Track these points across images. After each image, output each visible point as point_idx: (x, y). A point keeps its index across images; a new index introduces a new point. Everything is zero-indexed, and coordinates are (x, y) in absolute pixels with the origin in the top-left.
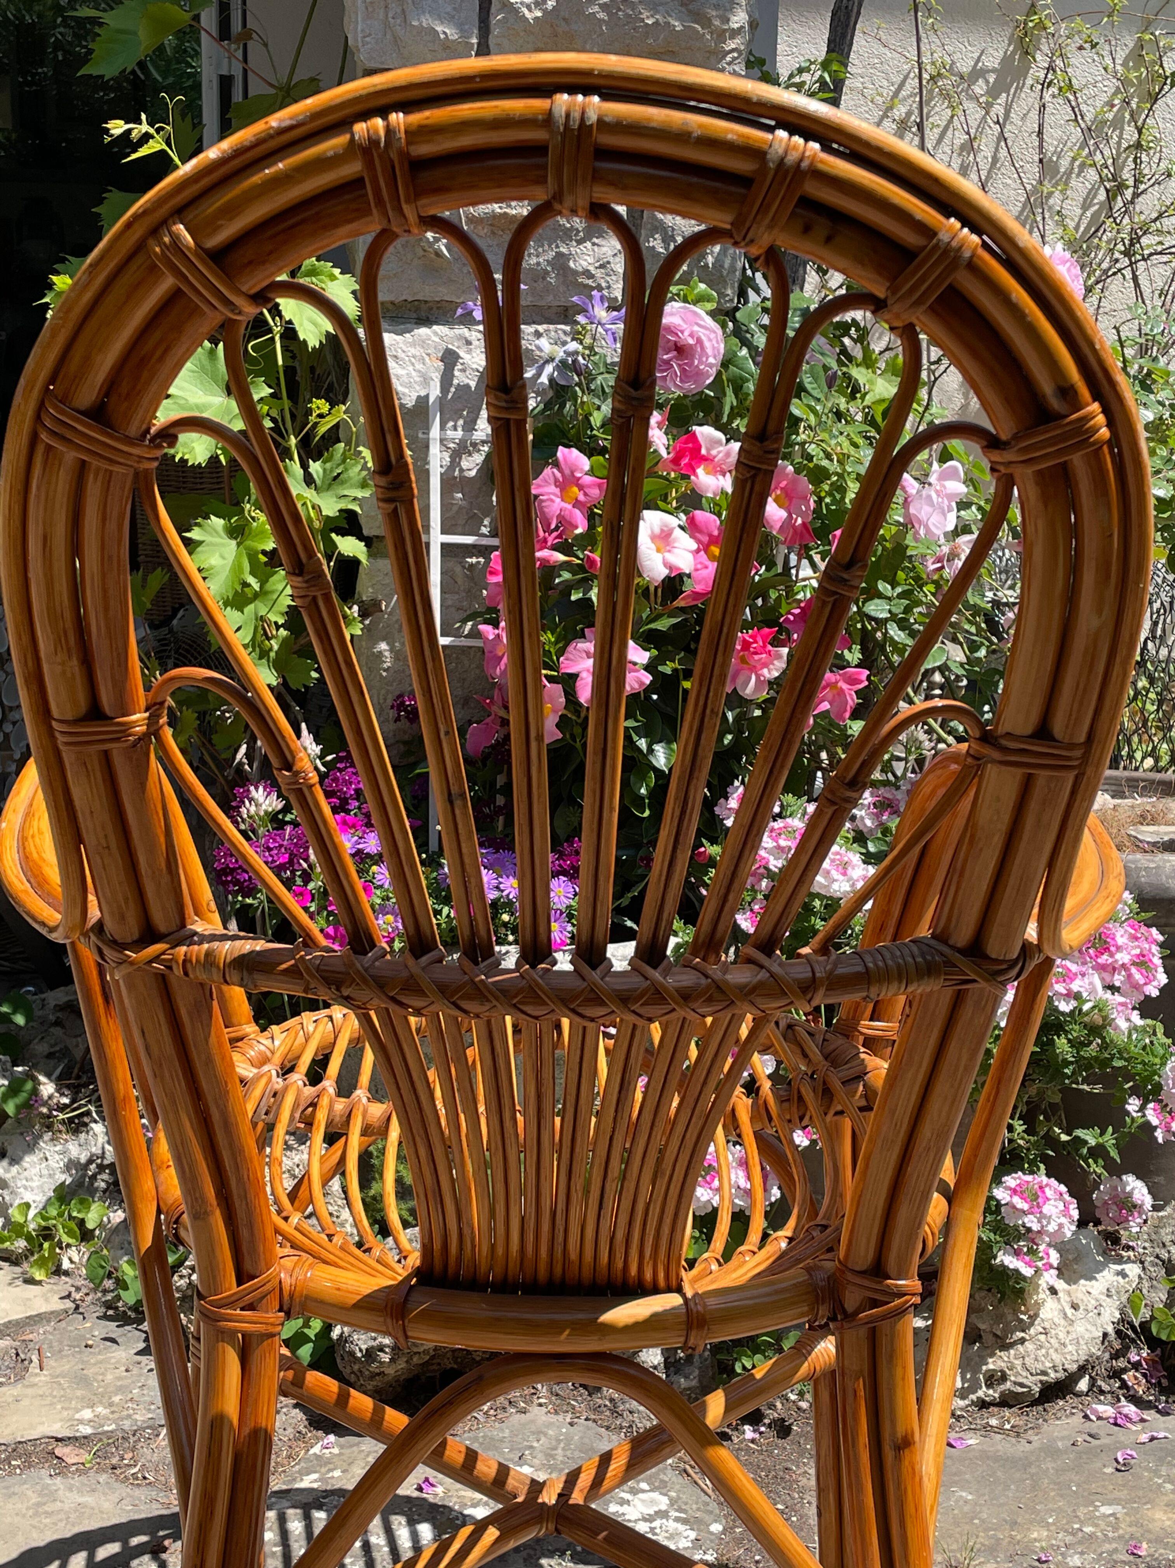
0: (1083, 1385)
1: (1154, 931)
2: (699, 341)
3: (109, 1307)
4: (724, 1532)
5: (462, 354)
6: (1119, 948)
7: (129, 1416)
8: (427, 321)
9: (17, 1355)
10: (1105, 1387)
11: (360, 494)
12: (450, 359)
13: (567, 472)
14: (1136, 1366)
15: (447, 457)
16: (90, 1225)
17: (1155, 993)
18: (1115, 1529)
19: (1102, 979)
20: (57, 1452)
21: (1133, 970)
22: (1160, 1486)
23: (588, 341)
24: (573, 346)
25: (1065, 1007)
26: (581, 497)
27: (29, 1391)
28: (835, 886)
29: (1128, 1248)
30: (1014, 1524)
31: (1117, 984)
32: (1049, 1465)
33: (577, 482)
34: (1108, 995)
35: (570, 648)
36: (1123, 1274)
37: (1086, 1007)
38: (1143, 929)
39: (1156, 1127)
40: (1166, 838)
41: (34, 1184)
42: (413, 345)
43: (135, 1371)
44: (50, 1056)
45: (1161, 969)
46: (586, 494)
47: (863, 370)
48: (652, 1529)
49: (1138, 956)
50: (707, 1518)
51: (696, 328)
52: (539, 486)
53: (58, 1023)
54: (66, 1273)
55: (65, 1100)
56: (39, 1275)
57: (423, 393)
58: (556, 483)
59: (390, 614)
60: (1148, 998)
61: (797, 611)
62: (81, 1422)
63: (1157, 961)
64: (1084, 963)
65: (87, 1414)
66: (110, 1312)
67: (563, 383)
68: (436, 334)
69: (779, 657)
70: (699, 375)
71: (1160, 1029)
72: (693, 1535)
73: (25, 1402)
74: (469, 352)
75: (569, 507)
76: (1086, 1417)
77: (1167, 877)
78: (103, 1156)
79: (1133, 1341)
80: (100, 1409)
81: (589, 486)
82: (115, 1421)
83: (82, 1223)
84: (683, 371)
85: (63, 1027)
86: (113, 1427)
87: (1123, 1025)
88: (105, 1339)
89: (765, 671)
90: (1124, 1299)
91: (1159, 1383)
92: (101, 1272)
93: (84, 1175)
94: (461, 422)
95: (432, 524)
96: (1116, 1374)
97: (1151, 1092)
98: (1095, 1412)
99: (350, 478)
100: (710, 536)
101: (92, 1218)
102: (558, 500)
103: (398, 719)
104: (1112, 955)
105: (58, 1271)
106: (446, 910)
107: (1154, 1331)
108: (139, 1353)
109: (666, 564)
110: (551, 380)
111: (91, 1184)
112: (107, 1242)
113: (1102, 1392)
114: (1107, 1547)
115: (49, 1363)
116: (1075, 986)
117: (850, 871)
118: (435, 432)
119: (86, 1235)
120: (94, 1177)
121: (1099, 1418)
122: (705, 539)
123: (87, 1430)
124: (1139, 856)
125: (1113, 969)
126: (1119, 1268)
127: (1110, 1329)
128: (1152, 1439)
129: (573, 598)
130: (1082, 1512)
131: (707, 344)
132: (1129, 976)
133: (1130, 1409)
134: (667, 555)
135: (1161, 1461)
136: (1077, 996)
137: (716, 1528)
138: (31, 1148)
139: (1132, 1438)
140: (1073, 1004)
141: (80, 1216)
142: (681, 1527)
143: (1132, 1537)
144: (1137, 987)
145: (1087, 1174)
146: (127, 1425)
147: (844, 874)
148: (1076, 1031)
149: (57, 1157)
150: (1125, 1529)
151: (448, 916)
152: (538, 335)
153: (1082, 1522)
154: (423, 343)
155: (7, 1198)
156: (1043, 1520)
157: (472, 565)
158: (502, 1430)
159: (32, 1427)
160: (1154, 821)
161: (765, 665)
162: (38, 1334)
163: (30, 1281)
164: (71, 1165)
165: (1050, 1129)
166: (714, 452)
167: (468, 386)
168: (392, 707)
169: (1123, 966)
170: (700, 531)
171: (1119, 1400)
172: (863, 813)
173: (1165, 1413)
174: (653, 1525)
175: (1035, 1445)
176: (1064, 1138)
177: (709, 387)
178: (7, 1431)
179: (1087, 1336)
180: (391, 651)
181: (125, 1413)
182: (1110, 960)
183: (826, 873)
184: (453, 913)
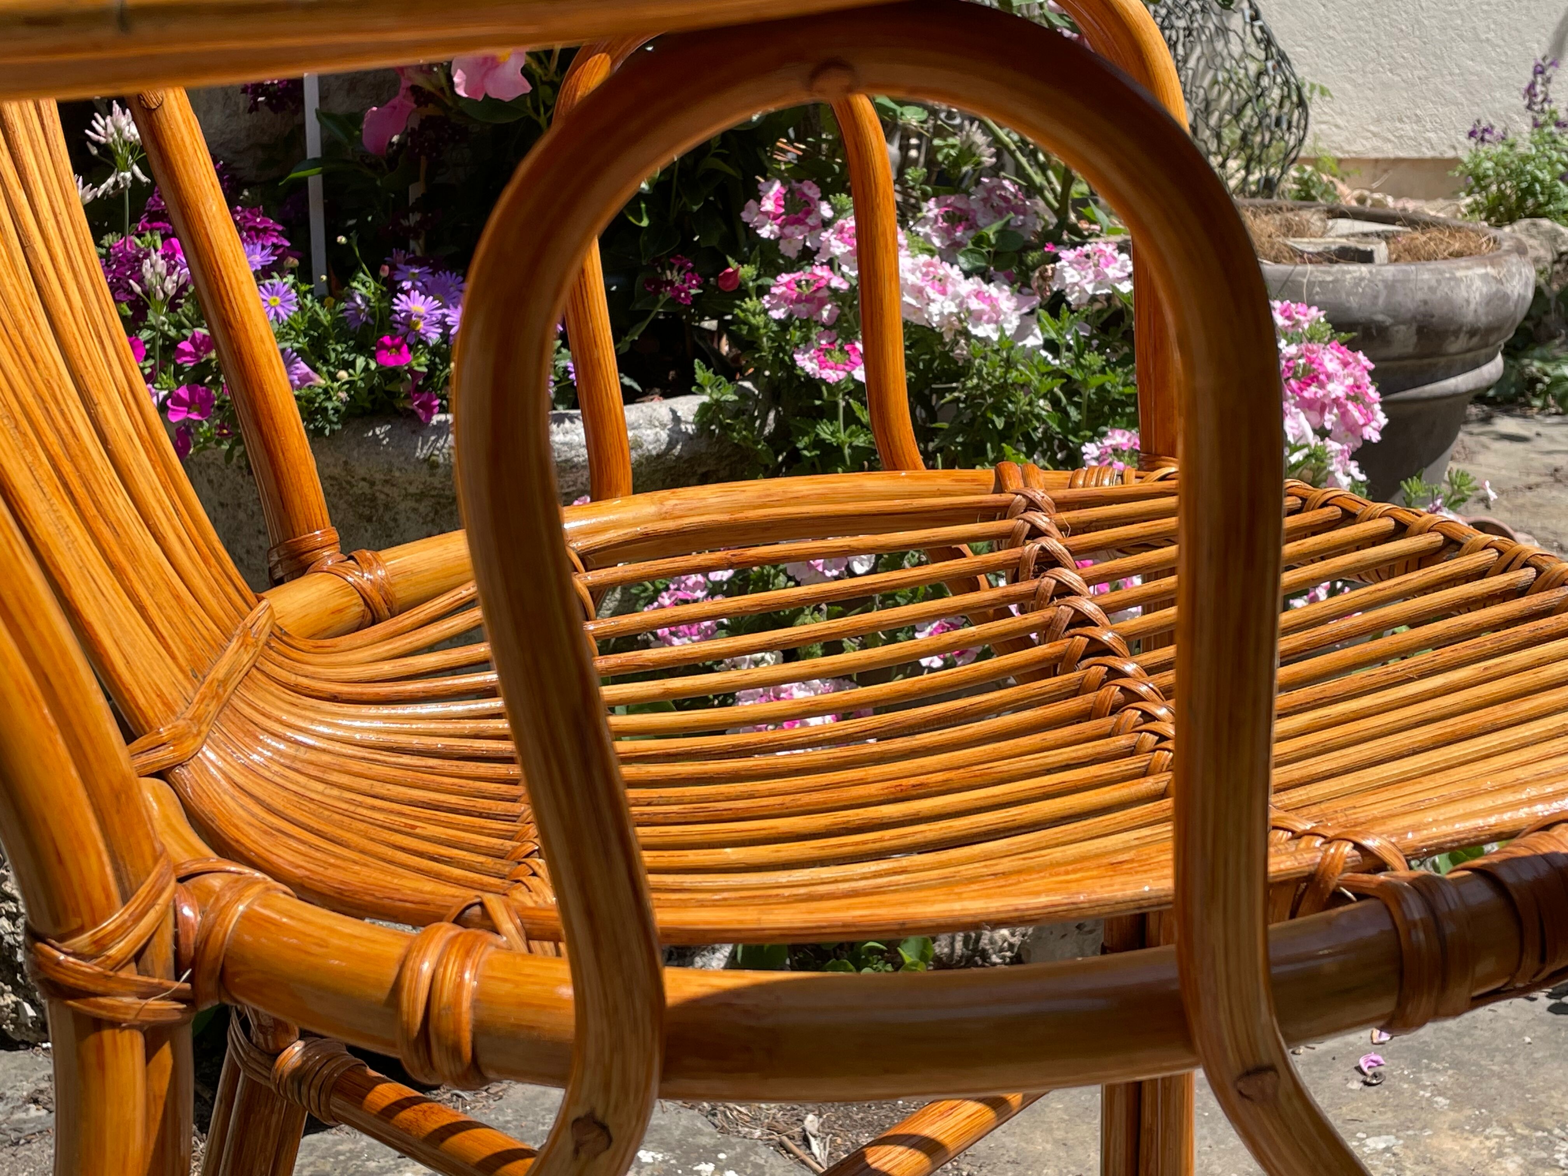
1: (1360, 355)
6: (1329, 377)
17: (1376, 437)
19: (1309, 421)
21: (1350, 406)
22: (1430, 1101)
28: (933, 309)
31: (1328, 426)
38: (1350, 353)
45: (1378, 406)
49: (1352, 387)
60: (1367, 443)
63: (1373, 396)
77: (1348, 294)
87: (1342, 480)
104: (1322, 386)
106: (360, 362)
117: (950, 289)
124: (1307, 268)
125: (1323, 406)
132: (1344, 414)
135: (1415, 1065)
139: (1363, 1035)
144: (1353, 429)
147: (943, 292)
150: (1413, 1167)
151: (366, 368)
158: (501, 1110)
169: (1336, 401)
172: (927, 229)
182: (1320, 393)
183: (919, 292)
184: (373, 365)
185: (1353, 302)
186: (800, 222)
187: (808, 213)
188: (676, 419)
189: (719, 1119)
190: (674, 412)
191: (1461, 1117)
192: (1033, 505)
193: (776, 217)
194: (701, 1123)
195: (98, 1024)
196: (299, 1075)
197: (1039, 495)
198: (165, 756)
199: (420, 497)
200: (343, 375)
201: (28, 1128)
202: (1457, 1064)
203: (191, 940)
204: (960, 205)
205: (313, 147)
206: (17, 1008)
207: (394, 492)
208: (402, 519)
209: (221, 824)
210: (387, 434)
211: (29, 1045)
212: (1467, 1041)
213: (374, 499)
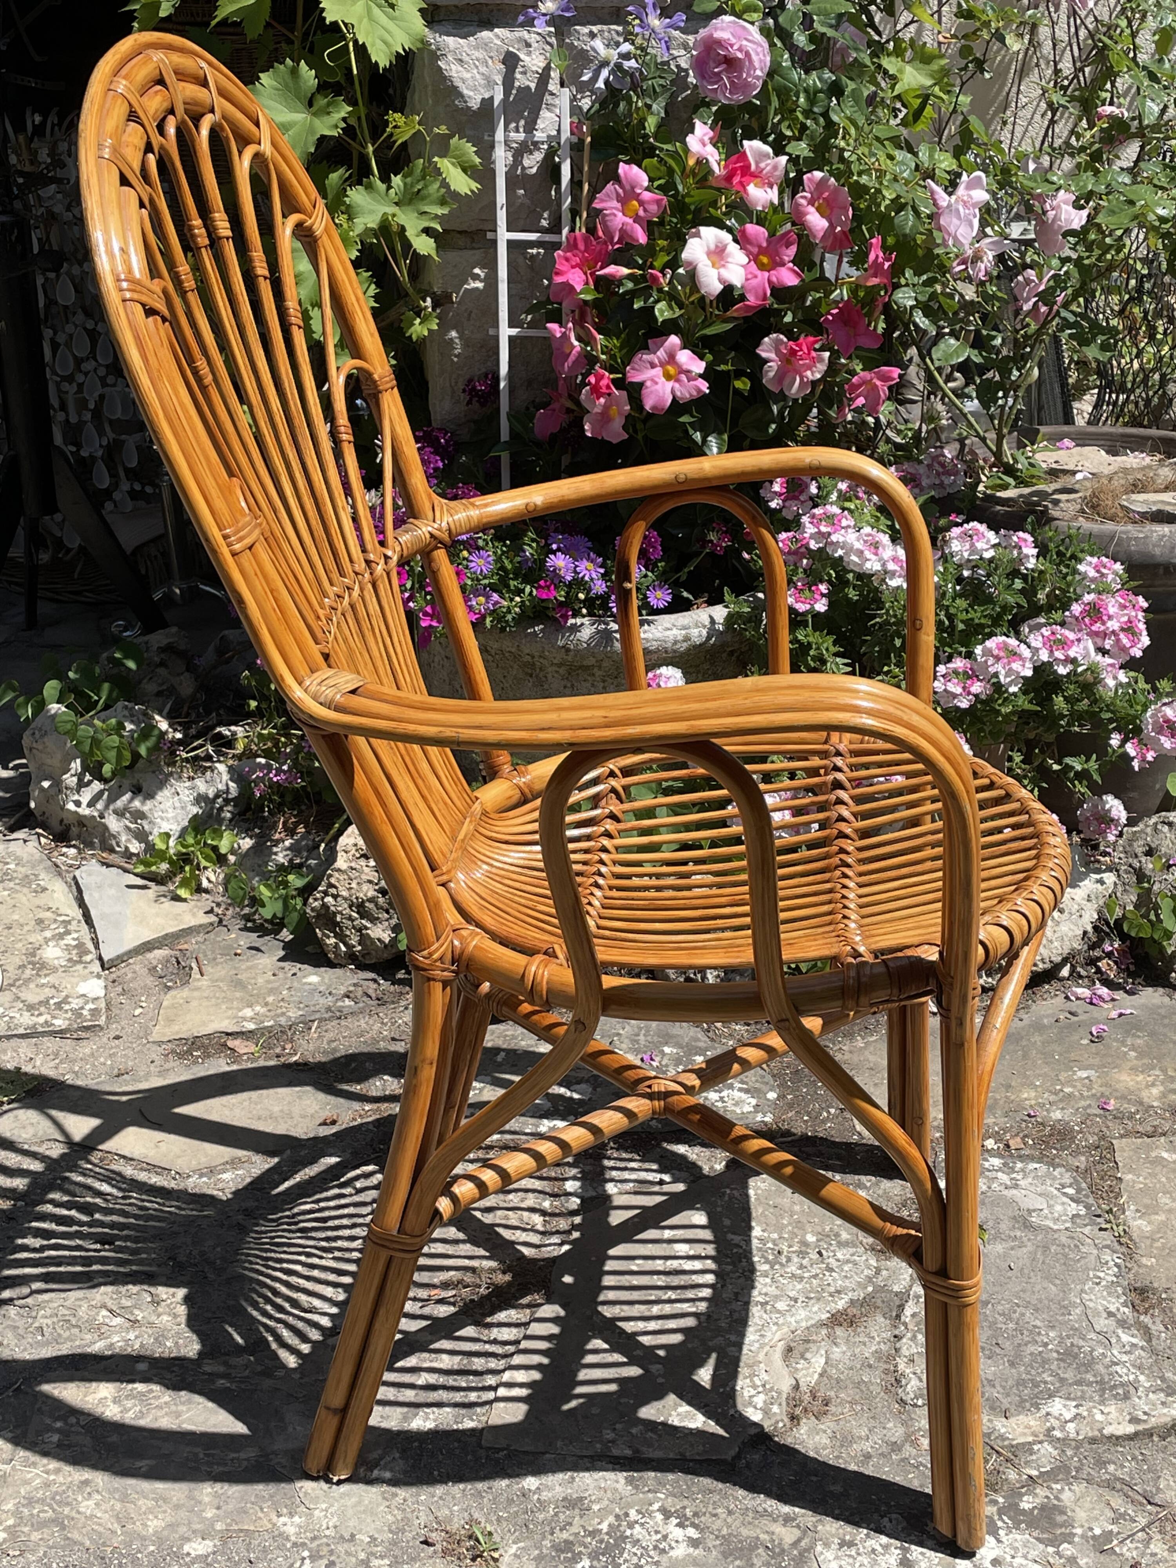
0: (1065, 972)
1: (1140, 599)
2: (748, 54)
3: (248, 920)
4: (778, 1099)
5: (522, 56)
6: (1110, 617)
7: (283, 1014)
8: (488, 24)
9: (178, 963)
10: (1083, 973)
11: (440, 211)
12: (511, 61)
13: (628, 187)
14: (1109, 955)
15: (510, 155)
16: (223, 851)
17: (1139, 654)
18: (1089, 1089)
19: (1095, 643)
20: (230, 1044)
21: (1122, 636)
22: (1126, 1053)
23: (639, 41)
24: (626, 47)
25: (1062, 670)
26: (641, 213)
27: (196, 994)
28: (868, 565)
29: (1105, 854)
30: (1008, 1087)
31: (1107, 647)
32: (1037, 1038)
33: (637, 197)
34: (1099, 658)
35: (636, 359)
36: (1101, 882)
37: (1080, 669)
38: (1132, 597)
39: (1133, 759)
40: (1154, 509)
41: (170, 815)
42: (476, 48)
43: (281, 975)
44: (159, 694)
45: (1145, 633)
46: (645, 210)
47: (893, 59)
48: (722, 1099)
49: (1126, 623)
50: (764, 1088)
51: (745, 43)
52: (602, 201)
53: (162, 664)
54: (206, 891)
55: (179, 736)
56: (183, 893)
57: (487, 96)
58: (619, 199)
59: (459, 303)
60: (1133, 658)
61: (835, 311)
62: (244, 1019)
63: (1142, 626)
64: (1080, 630)
65: (248, 1012)
66: (249, 925)
67: (618, 87)
68: (497, 36)
69: (821, 360)
70: (746, 86)
71: (1141, 678)
72: (754, 1102)
73: (194, 1003)
74: (529, 54)
75: (630, 221)
76: (1067, 998)
78: (227, 791)
79: (1107, 934)
80: (258, 1008)
81: (649, 202)
82: (272, 1018)
83: (215, 849)
84: (732, 83)
85: (166, 667)
86: (271, 1023)
87: (1111, 683)
88: (250, 948)
89: (809, 373)
90: (1101, 903)
91: (1128, 969)
92: (241, 893)
93: (212, 808)
94: (522, 123)
95: (499, 223)
96: (1092, 962)
97: (1131, 731)
98: (1075, 994)
99: (429, 195)
100: (760, 247)
101: (224, 846)
102: (620, 214)
103: (469, 403)
104: (1104, 623)
105: (199, 890)
106: (528, 589)
107: (1125, 929)
108: (281, 960)
109: (721, 280)
110: (607, 82)
111: (219, 814)
112: (239, 864)
113: (1080, 977)
114: (1083, 1103)
115: (206, 969)
116: (1072, 653)
117: (882, 553)
118: (500, 135)
119: (221, 860)
120: (221, 809)
121: (1078, 999)
122: (755, 250)
123: (251, 1026)
124: (1130, 527)
125: (1105, 635)
126: (1098, 877)
127: (1089, 928)
128: (1121, 1015)
129: (636, 306)
130: (1063, 1076)
131: (754, 57)
132: (1118, 640)
133: (1104, 991)
134: (722, 271)
135: (1127, 1033)
136: (1074, 661)
137: (772, 1095)
138: (162, 784)
139: (1105, 1014)
140: (1070, 667)
141: (214, 843)
142: (744, 1096)
143: (1102, 1095)
144: (1124, 649)
145: (1072, 793)
146: (283, 1021)
147: (876, 554)
148: (1072, 690)
149: (187, 792)
150: (1097, 1089)
151: (531, 594)
152: (592, 35)
153: (1062, 1084)
154: (485, 46)
155: (146, 827)
156: (1032, 1084)
157: (532, 256)
159: (204, 1024)
160: (1144, 490)
161: (809, 368)
162: (191, 944)
163: (177, 898)
164: (200, 799)
165: (1044, 760)
166: (762, 165)
167: (528, 88)
168: (464, 391)
169: (1113, 632)
170: (750, 243)
171: (1094, 984)
173: (1131, 993)
174: (723, 1094)
175: (1025, 1022)
176: (1056, 767)
177: (755, 97)
178: (185, 1028)
179: (1070, 934)
180: (460, 338)
181: (279, 1011)
182: (1102, 628)
183: (860, 553)
184: (535, 592)
185: (1157, 551)
186: (796, 498)
187: (801, 492)
188: (713, 621)
189: (711, 1034)
190: (711, 617)
191: (1140, 1063)
192: (838, 754)
193: (781, 495)
194: (700, 1035)
195: (429, 979)
196: (488, 996)
197: (842, 747)
198: (444, 878)
199: (560, 665)
200: (518, 599)
201: (345, 1011)
202: (1152, 1034)
203: (457, 952)
204: (911, 470)
205: (505, 436)
206: (336, 946)
207: (545, 662)
208: (549, 676)
209: (464, 905)
210: (542, 631)
211: (342, 966)
212: (1166, 1021)
213: (534, 664)
